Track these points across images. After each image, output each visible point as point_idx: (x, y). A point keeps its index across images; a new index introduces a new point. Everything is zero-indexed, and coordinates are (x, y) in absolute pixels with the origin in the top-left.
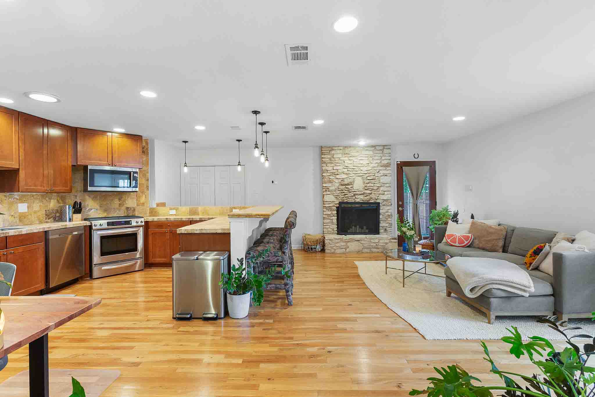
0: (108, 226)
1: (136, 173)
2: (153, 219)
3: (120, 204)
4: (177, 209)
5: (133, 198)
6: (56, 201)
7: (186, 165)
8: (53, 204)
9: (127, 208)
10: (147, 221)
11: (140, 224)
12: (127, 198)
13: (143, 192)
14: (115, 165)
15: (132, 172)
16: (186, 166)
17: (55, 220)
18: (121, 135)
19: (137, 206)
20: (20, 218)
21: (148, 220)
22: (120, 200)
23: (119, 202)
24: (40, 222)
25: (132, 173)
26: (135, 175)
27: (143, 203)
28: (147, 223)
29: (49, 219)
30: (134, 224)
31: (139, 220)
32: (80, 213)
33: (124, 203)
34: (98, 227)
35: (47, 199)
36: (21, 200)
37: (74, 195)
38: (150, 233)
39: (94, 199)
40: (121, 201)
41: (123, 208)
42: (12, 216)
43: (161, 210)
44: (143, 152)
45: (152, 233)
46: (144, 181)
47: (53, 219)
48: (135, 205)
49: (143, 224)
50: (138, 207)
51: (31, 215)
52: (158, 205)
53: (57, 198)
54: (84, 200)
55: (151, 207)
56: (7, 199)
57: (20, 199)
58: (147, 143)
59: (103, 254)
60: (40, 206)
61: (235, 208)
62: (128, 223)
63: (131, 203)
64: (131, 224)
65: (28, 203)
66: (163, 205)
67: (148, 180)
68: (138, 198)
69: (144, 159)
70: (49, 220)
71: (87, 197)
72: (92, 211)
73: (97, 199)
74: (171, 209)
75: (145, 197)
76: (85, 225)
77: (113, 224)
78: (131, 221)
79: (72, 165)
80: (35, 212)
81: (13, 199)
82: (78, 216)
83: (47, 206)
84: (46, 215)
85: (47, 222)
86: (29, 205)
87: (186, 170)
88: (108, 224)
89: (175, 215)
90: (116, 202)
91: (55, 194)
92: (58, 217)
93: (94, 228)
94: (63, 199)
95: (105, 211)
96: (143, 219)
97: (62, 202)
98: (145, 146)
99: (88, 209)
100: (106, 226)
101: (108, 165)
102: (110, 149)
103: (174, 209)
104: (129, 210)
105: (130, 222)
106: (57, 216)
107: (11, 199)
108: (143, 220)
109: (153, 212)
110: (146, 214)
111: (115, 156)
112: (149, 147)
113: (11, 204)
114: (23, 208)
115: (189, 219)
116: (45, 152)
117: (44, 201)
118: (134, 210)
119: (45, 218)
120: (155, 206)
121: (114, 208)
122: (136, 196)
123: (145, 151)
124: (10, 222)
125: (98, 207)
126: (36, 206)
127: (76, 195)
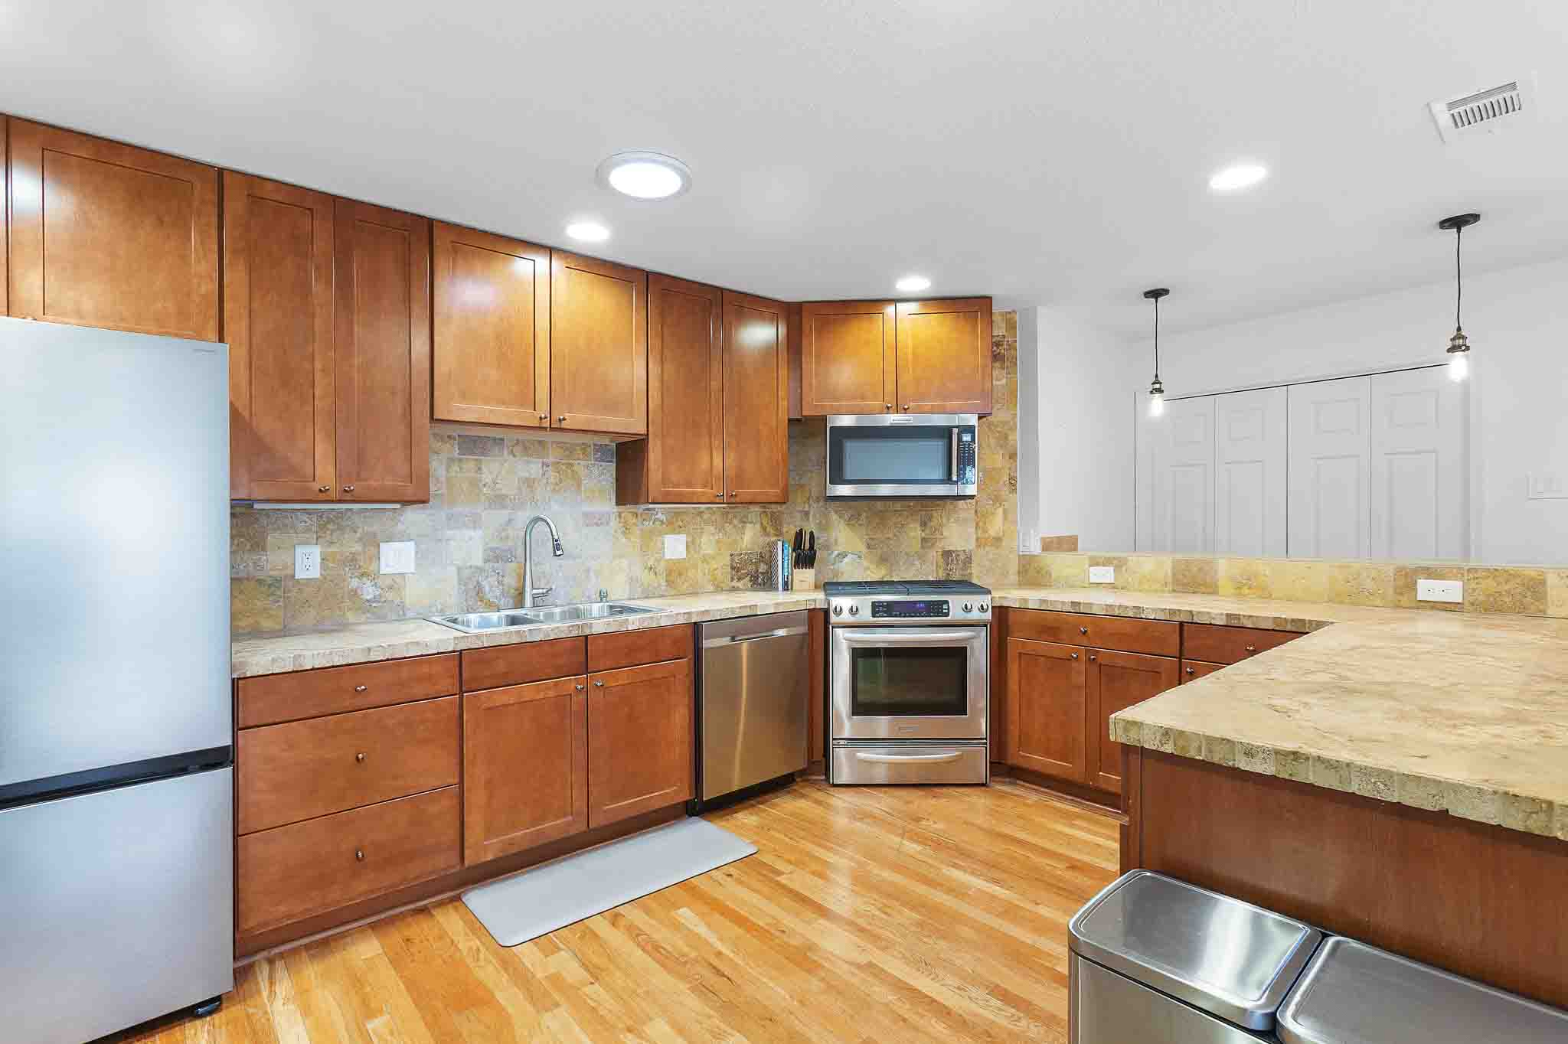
0: (874, 616)
1: (970, 429)
2: (1025, 600)
3: (924, 540)
4: (1119, 565)
5: (965, 520)
6: (758, 526)
7: (1157, 386)
8: (750, 537)
9: (947, 554)
10: (1001, 607)
11: (975, 615)
12: (944, 521)
13: (997, 500)
14: (906, 407)
15: (957, 427)
16: (1160, 391)
17: (754, 584)
18: (925, 306)
19: (978, 546)
20: (669, 573)
21: (1005, 604)
22: (924, 524)
23: (923, 534)
24: (718, 586)
25: (955, 431)
26: (964, 439)
27: (998, 539)
28: (1001, 613)
29: (739, 579)
30: (956, 613)
31: (976, 601)
32: (812, 566)
33: (938, 536)
34: (846, 617)
35: (735, 522)
36: (673, 526)
37: (801, 512)
38: (1012, 652)
39: (852, 521)
40: (927, 531)
41: (934, 555)
42: (651, 568)
43: (1060, 564)
44: (996, 357)
45: (1020, 653)
46: (998, 460)
47: (751, 581)
48: (971, 545)
49: (988, 616)
50: (981, 551)
51: (695, 566)
52: (1048, 545)
53: (761, 519)
54: (825, 527)
55: (1022, 551)
56: (639, 523)
57: (670, 523)
58: (1011, 326)
59: (859, 708)
60: (718, 542)
61: (1431, 573)
62: (937, 608)
63: (957, 534)
64: (947, 615)
65: (688, 534)
66: (1068, 544)
67: (1013, 456)
68: (981, 519)
69: (998, 383)
70: (740, 585)
71: (834, 517)
72: (846, 560)
73: (860, 522)
74: (1095, 562)
75: (1005, 518)
76: (812, 607)
77: (888, 609)
78: (947, 602)
79: (790, 420)
80: (705, 560)
81: (651, 523)
82: (805, 576)
83: (735, 542)
84: (733, 568)
85: (734, 589)
86: (690, 539)
87: (1157, 406)
88: (877, 608)
89: (1112, 586)
90: (915, 532)
91: (757, 509)
92: (762, 573)
93: (833, 618)
94: (776, 521)
95: (883, 560)
96: (989, 597)
97: (772, 531)
98: (1004, 336)
99: (836, 553)
100: (866, 615)
101: (886, 410)
102: (890, 355)
103: (1107, 562)
104: (952, 560)
105: (945, 607)
106: (760, 571)
107: (647, 523)
108: (986, 600)
109: (1030, 573)
110: (1005, 574)
111: (906, 378)
112: (1017, 339)
113: (648, 537)
114: (675, 546)
115: (1173, 612)
116: (715, 385)
117: (728, 527)
118: (968, 561)
119: (729, 577)
120: (1035, 548)
121: (906, 554)
122: (973, 511)
123: (1000, 354)
124: (646, 584)
125: (863, 548)
126: (708, 542)
127: (806, 509)
